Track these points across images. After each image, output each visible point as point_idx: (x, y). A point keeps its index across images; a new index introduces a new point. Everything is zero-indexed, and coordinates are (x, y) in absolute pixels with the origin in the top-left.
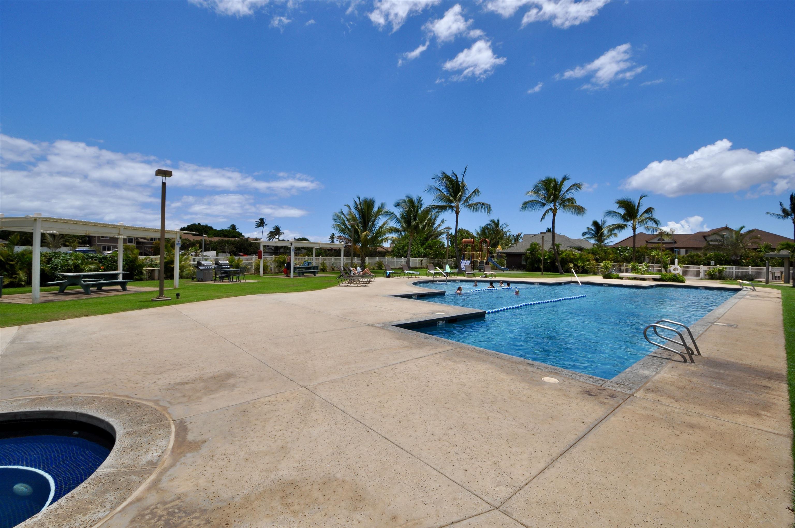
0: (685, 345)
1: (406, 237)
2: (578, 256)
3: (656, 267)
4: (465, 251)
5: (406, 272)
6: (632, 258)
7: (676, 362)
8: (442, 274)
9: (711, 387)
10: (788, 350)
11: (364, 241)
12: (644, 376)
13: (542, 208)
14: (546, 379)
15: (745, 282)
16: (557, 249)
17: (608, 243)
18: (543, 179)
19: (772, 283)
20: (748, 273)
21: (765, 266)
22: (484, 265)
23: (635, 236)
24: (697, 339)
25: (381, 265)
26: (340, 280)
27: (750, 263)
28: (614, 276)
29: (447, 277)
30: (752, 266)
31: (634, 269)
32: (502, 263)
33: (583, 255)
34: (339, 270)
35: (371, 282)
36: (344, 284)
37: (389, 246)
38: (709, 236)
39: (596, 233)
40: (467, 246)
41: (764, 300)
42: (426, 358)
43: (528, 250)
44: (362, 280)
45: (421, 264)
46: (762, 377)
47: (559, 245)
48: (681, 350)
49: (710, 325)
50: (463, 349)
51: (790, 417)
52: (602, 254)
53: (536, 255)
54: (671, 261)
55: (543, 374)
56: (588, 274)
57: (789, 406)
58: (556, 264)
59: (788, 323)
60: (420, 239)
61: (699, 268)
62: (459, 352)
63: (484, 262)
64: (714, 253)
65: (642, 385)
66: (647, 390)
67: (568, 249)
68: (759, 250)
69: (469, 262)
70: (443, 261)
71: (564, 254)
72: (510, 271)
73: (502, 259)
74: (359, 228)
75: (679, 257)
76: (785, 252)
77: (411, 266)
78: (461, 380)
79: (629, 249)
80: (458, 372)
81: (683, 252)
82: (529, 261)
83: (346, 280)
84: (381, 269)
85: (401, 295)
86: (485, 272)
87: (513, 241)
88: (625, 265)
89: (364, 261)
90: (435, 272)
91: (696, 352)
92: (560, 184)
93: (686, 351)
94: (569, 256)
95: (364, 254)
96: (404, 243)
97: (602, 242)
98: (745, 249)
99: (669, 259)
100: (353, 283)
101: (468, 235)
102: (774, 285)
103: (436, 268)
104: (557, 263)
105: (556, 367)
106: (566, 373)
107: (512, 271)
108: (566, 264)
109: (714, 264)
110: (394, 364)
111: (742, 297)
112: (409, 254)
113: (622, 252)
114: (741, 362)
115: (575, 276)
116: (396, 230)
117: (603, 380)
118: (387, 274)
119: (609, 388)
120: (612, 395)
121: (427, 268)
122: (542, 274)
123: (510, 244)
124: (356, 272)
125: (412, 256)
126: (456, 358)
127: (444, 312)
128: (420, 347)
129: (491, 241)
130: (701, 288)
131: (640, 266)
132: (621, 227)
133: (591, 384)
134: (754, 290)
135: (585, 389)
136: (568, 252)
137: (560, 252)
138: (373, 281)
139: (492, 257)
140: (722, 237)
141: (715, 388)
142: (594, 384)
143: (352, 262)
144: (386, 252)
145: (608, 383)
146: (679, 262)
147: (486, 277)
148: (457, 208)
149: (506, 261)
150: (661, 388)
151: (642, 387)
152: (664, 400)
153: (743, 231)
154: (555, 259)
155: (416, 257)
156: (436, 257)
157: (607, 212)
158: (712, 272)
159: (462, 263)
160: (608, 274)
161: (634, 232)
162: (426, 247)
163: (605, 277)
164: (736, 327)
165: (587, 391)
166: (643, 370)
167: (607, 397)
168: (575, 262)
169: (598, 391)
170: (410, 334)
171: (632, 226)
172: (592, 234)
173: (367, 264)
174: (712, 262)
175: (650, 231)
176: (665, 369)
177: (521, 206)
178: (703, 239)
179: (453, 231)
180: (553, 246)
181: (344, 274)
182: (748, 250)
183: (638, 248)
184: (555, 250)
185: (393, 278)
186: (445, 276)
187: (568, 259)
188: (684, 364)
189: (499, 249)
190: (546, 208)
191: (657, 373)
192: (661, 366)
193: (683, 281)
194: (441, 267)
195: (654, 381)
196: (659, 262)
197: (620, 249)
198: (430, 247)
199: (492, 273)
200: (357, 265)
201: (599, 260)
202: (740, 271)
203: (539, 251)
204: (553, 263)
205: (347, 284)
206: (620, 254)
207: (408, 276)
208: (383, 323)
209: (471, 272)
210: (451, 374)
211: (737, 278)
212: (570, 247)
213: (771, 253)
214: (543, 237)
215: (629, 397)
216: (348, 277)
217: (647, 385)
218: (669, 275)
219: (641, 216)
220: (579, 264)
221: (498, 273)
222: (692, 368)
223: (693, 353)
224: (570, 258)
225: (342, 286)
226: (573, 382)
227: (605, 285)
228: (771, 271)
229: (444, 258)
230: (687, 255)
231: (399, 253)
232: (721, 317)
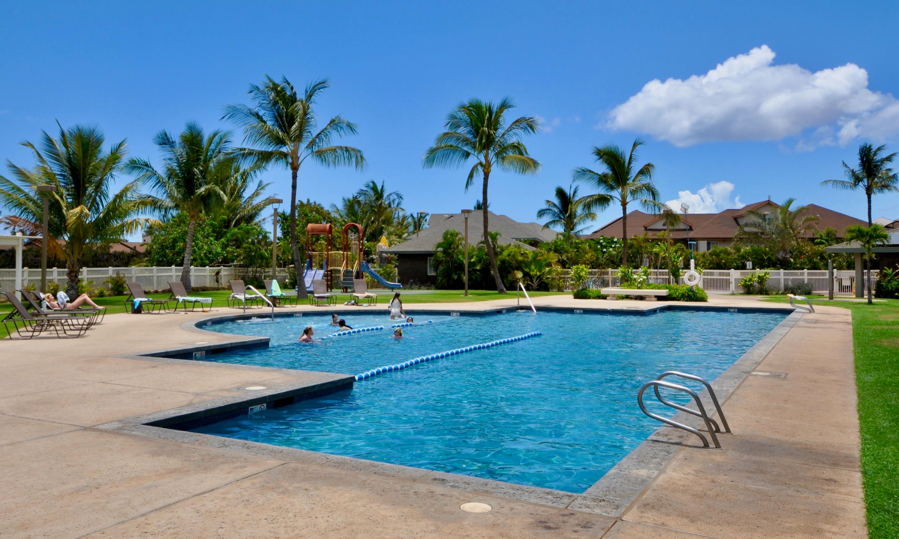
0: (704, 415)
1: (180, 221)
2: (530, 255)
3: (662, 274)
4: (313, 250)
5: (181, 298)
6: (621, 259)
7: (691, 449)
8: (263, 301)
9: (747, 489)
10: (861, 413)
11: (77, 230)
12: (639, 480)
13: (463, 160)
14: (468, 507)
15: (797, 297)
16: (493, 242)
17: (581, 230)
18: (466, 103)
19: (840, 297)
20: (804, 282)
21: (828, 269)
22: (352, 280)
23: (625, 218)
24: (723, 404)
25: (121, 286)
26: (10, 323)
27: (805, 263)
28: (593, 293)
29: (275, 306)
30: (808, 269)
31: (626, 280)
32: (389, 274)
33: (540, 255)
34: (9, 300)
35: (93, 327)
36: (22, 334)
37: (140, 240)
38: (742, 217)
39: (561, 212)
40: (318, 240)
41: (826, 328)
42: (221, 490)
43: (439, 245)
44: (70, 322)
45: (217, 281)
46: (823, 463)
47: (497, 234)
48: (699, 425)
49: (745, 376)
50: (303, 462)
51: (866, 528)
52: (572, 253)
53: (455, 256)
54: (684, 264)
55: (462, 498)
56: (548, 291)
57: (865, 510)
58: (492, 272)
59: (861, 365)
60: (212, 225)
61: (728, 274)
62: (296, 470)
63: (352, 272)
64: (751, 246)
65: (636, 497)
66: (645, 505)
67: (513, 242)
68: (819, 240)
69: (322, 272)
70: (265, 272)
71: (505, 253)
72: (405, 289)
73: (389, 265)
74: (62, 198)
75: (697, 255)
76: (856, 245)
77: (193, 285)
78: (297, 531)
79: (616, 242)
80: (291, 515)
81: (703, 246)
82: (441, 268)
83: (27, 323)
84: (120, 293)
85: (167, 353)
86: (354, 294)
87: (411, 228)
88: (610, 273)
89: (76, 276)
90: (248, 296)
91: (722, 428)
92: (496, 114)
93: (706, 427)
94: (514, 256)
95: (76, 260)
96: (176, 233)
97: (572, 229)
98: (797, 240)
99: (681, 258)
100: (45, 330)
101: (318, 216)
102: (840, 301)
103: (249, 288)
104: (494, 270)
105: (487, 481)
106: (506, 490)
107: (409, 289)
108: (510, 272)
109: (751, 268)
110: (142, 515)
111: (794, 323)
112: (188, 257)
113: (605, 247)
114: (792, 440)
115: (525, 297)
116: (155, 204)
117: (570, 496)
118: (133, 305)
119: (580, 510)
120: (584, 523)
121: (230, 288)
122: (466, 294)
123: (404, 233)
124: (55, 303)
125: (195, 263)
126: (286, 485)
127: (264, 385)
128: (206, 468)
129: (366, 227)
130: (732, 310)
131: (635, 273)
132: (603, 200)
133: (550, 507)
134: (812, 311)
135: (538, 516)
136: (512, 249)
137: (499, 250)
138: (99, 324)
139: (368, 262)
140: (761, 219)
141: (753, 491)
142: (554, 505)
143: (43, 280)
144: (133, 256)
145: (579, 501)
146: (696, 265)
147: (356, 303)
148: (295, 155)
149: (396, 269)
150: (667, 500)
151: (636, 500)
152: (672, 522)
153: (793, 208)
154: (490, 264)
155: (203, 265)
156: (250, 265)
157: (579, 170)
158: (749, 281)
159: (308, 275)
160: (583, 289)
161: (624, 209)
162: (228, 241)
163: (577, 296)
164: (785, 378)
165: (541, 522)
166: (638, 469)
167: (577, 528)
168: (525, 268)
169: (561, 518)
170: (185, 440)
171: (620, 199)
172: (554, 214)
173: (84, 283)
174: (748, 263)
175: (650, 209)
176: (674, 463)
177: (424, 157)
178: (734, 223)
179: (286, 208)
180: (486, 238)
181: (22, 309)
182: (802, 241)
183: (631, 239)
184: (488, 245)
185: (149, 313)
186: (269, 305)
187: (514, 263)
188: (704, 451)
189: (383, 244)
190: (473, 161)
191: (662, 472)
192: (667, 457)
193: (703, 300)
194: (261, 286)
195: (655, 488)
196: (664, 266)
197: (601, 241)
198: (238, 243)
199: (370, 294)
200: (57, 286)
201: (567, 263)
202: (791, 278)
203: (460, 247)
204: (486, 270)
205: (30, 334)
206: (602, 251)
207: (185, 308)
208: (119, 421)
209: (326, 295)
210: (275, 521)
211: (788, 290)
212: (517, 239)
213: (836, 246)
214: (466, 219)
215: (614, 524)
216: (33, 315)
217: (645, 496)
218: (681, 289)
219: (633, 181)
220: (533, 271)
221: (382, 296)
222: (717, 456)
223: (718, 430)
224: (517, 261)
225: (17, 339)
226: (518, 507)
227: (578, 311)
228: (836, 278)
229: (268, 266)
230: (709, 251)
231: (165, 256)
232: (762, 361)
